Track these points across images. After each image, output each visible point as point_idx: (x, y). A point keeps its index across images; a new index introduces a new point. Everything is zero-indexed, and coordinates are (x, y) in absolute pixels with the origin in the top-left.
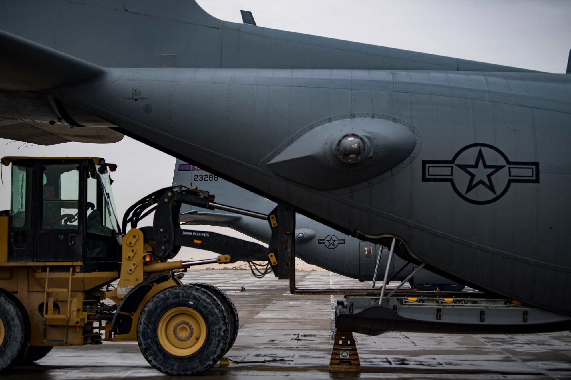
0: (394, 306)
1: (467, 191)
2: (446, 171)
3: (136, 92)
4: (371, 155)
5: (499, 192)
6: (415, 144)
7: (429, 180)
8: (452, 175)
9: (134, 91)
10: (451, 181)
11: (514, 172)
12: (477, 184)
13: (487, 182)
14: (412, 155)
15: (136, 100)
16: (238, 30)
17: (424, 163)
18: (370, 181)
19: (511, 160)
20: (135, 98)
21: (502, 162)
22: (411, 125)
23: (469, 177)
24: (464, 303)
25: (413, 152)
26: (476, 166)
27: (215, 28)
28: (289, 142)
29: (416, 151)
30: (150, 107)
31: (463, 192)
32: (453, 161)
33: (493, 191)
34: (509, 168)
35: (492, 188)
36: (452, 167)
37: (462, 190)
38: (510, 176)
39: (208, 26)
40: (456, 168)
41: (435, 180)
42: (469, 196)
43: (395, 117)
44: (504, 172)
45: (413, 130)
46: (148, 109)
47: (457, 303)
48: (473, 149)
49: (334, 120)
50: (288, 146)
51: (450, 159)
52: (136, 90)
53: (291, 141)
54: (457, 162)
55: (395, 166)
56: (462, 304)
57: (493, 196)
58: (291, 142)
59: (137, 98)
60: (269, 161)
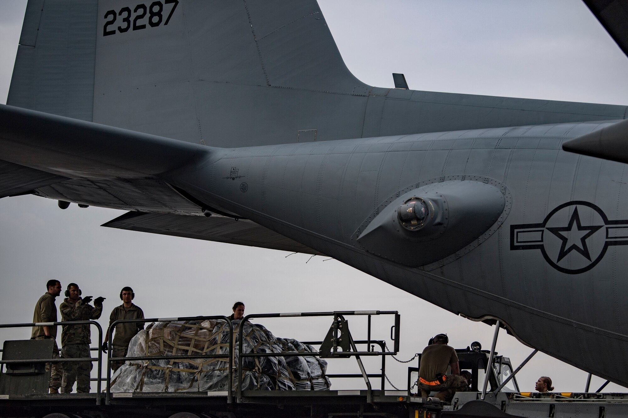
0: (502, 402)
1: (559, 259)
2: (536, 236)
3: (234, 170)
4: (438, 220)
5: (594, 258)
6: (504, 206)
7: (518, 248)
8: (542, 241)
9: (232, 170)
10: (542, 248)
11: (613, 233)
12: (570, 250)
13: (581, 247)
14: (499, 219)
15: (233, 179)
16: (385, 96)
17: (513, 227)
18: (457, 253)
19: (610, 218)
20: (233, 177)
21: (599, 221)
22: (503, 186)
23: (561, 242)
24: (583, 397)
25: (501, 216)
26: (569, 228)
27: (362, 96)
28: (374, 214)
29: (504, 215)
30: (246, 185)
31: (555, 260)
32: (543, 225)
33: (588, 257)
34: (607, 228)
35: (586, 253)
36: (543, 231)
37: (554, 258)
38: (607, 237)
39: (354, 95)
40: (547, 232)
41: (524, 248)
42: (561, 264)
43: (487, 177)
44: (601, 232)
45: (504, 190)
46: (244, 188)
47: (575, 397)
48: (568, 208)
49: (422, 186)
50: (373, 219)
51: (541, 221)
52: (235, 168)
53: (377, 212)
54: (548, 225)
55: (482, 233)
56: (581, 398)
57: (588, 263)
58: (377, 214)
59: (234, 176)
60: (358, 236)
